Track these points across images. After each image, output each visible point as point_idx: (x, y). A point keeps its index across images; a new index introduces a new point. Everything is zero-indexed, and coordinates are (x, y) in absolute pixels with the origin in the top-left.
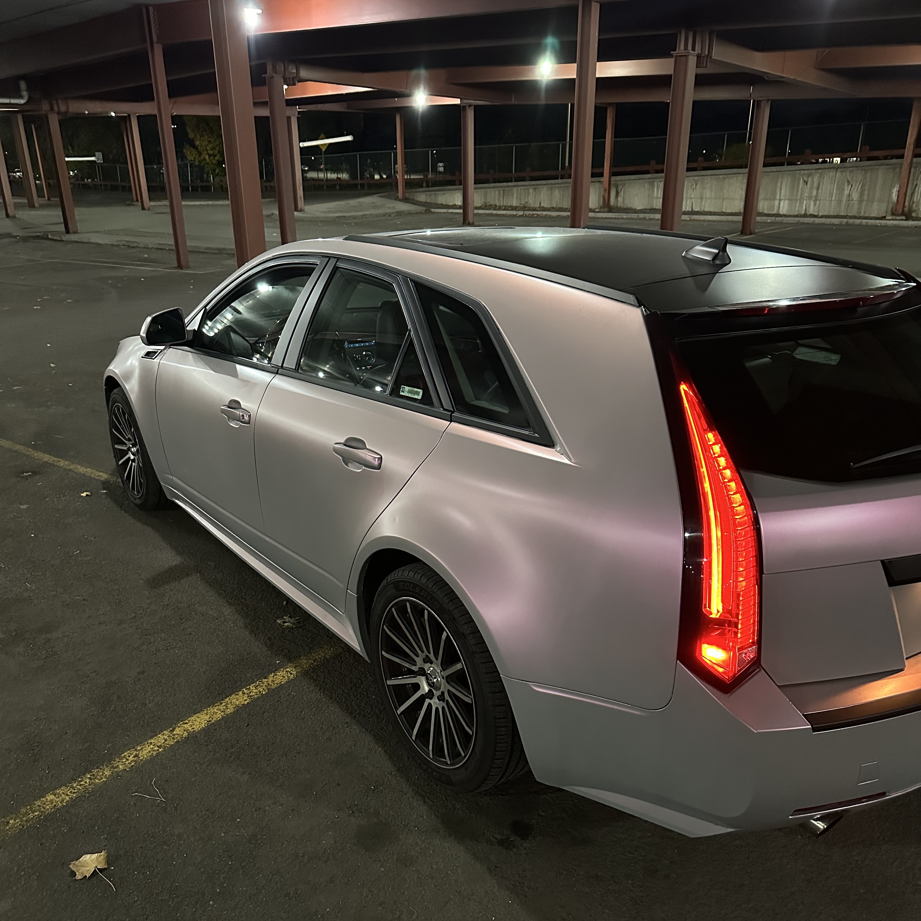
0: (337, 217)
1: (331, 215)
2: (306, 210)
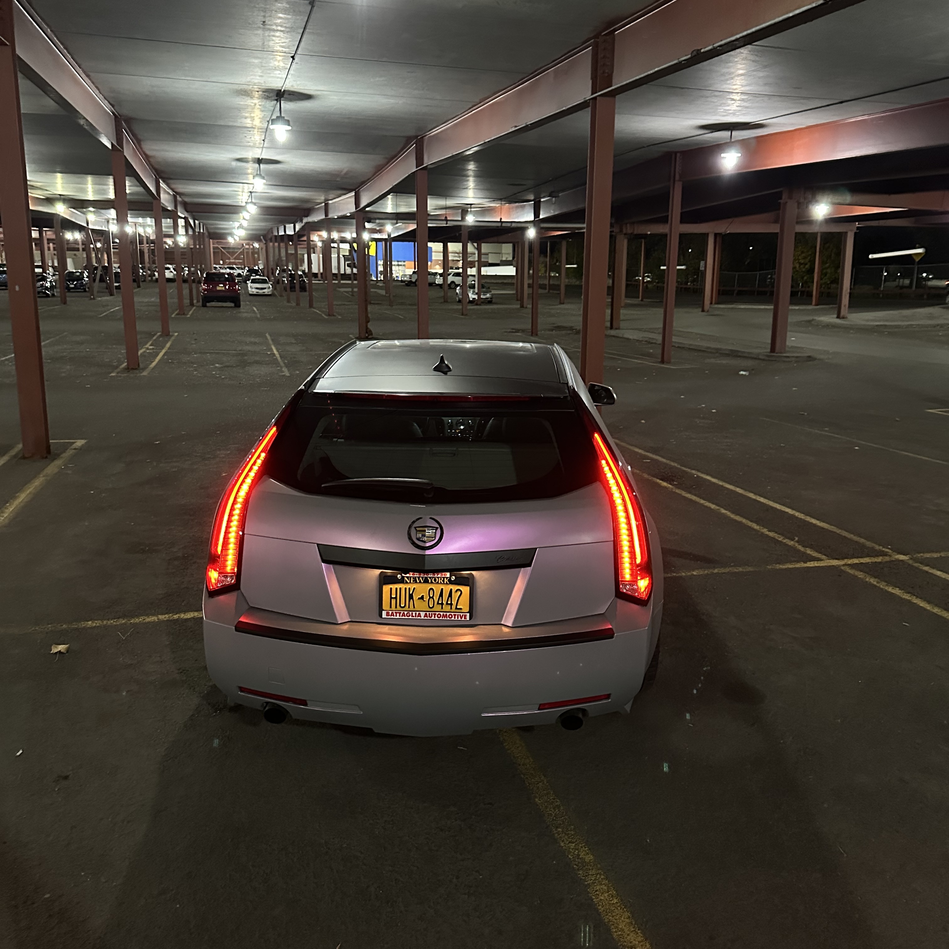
0: (877, 326)
1: (872, 323)
2: (849, 317)
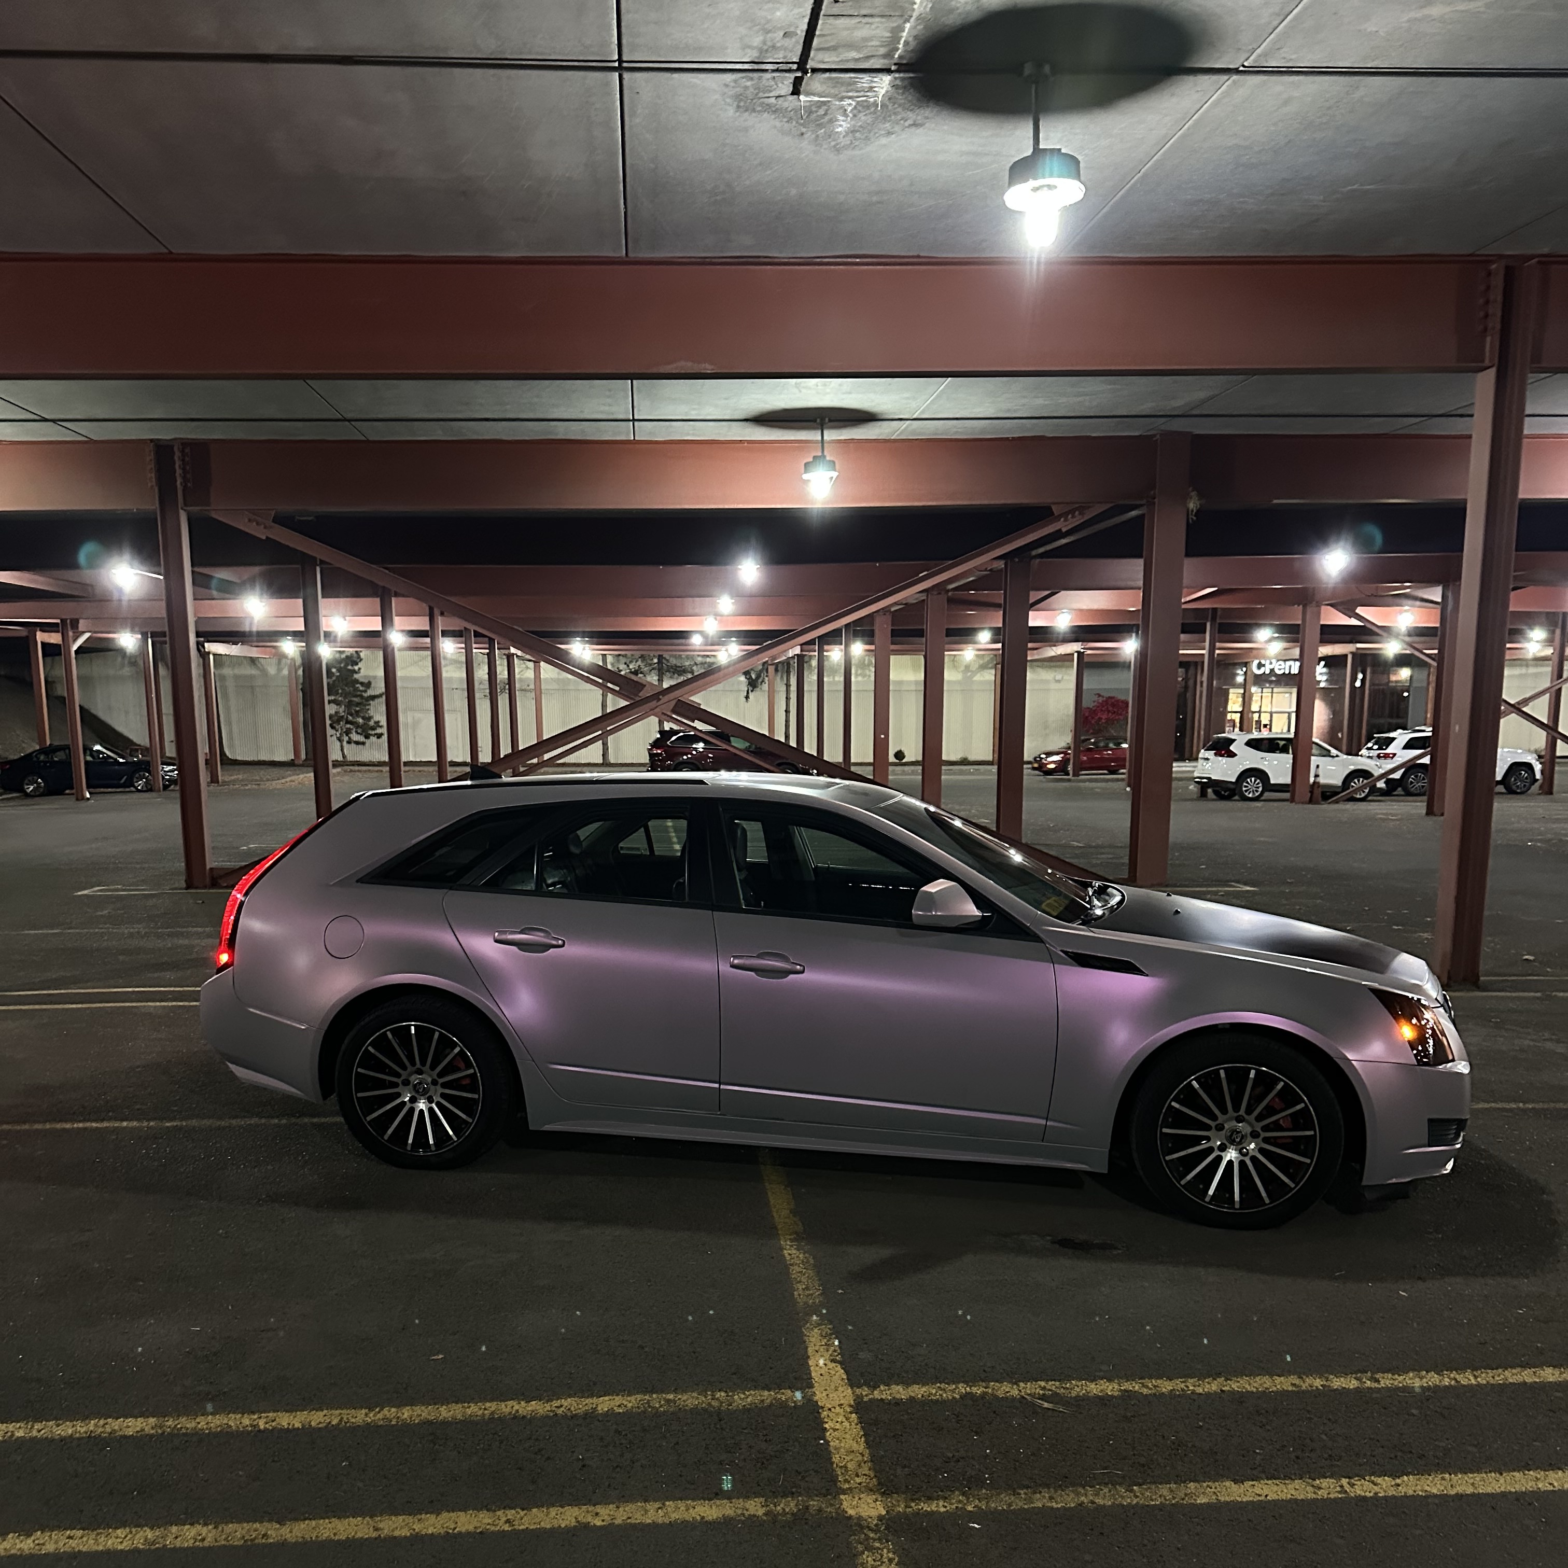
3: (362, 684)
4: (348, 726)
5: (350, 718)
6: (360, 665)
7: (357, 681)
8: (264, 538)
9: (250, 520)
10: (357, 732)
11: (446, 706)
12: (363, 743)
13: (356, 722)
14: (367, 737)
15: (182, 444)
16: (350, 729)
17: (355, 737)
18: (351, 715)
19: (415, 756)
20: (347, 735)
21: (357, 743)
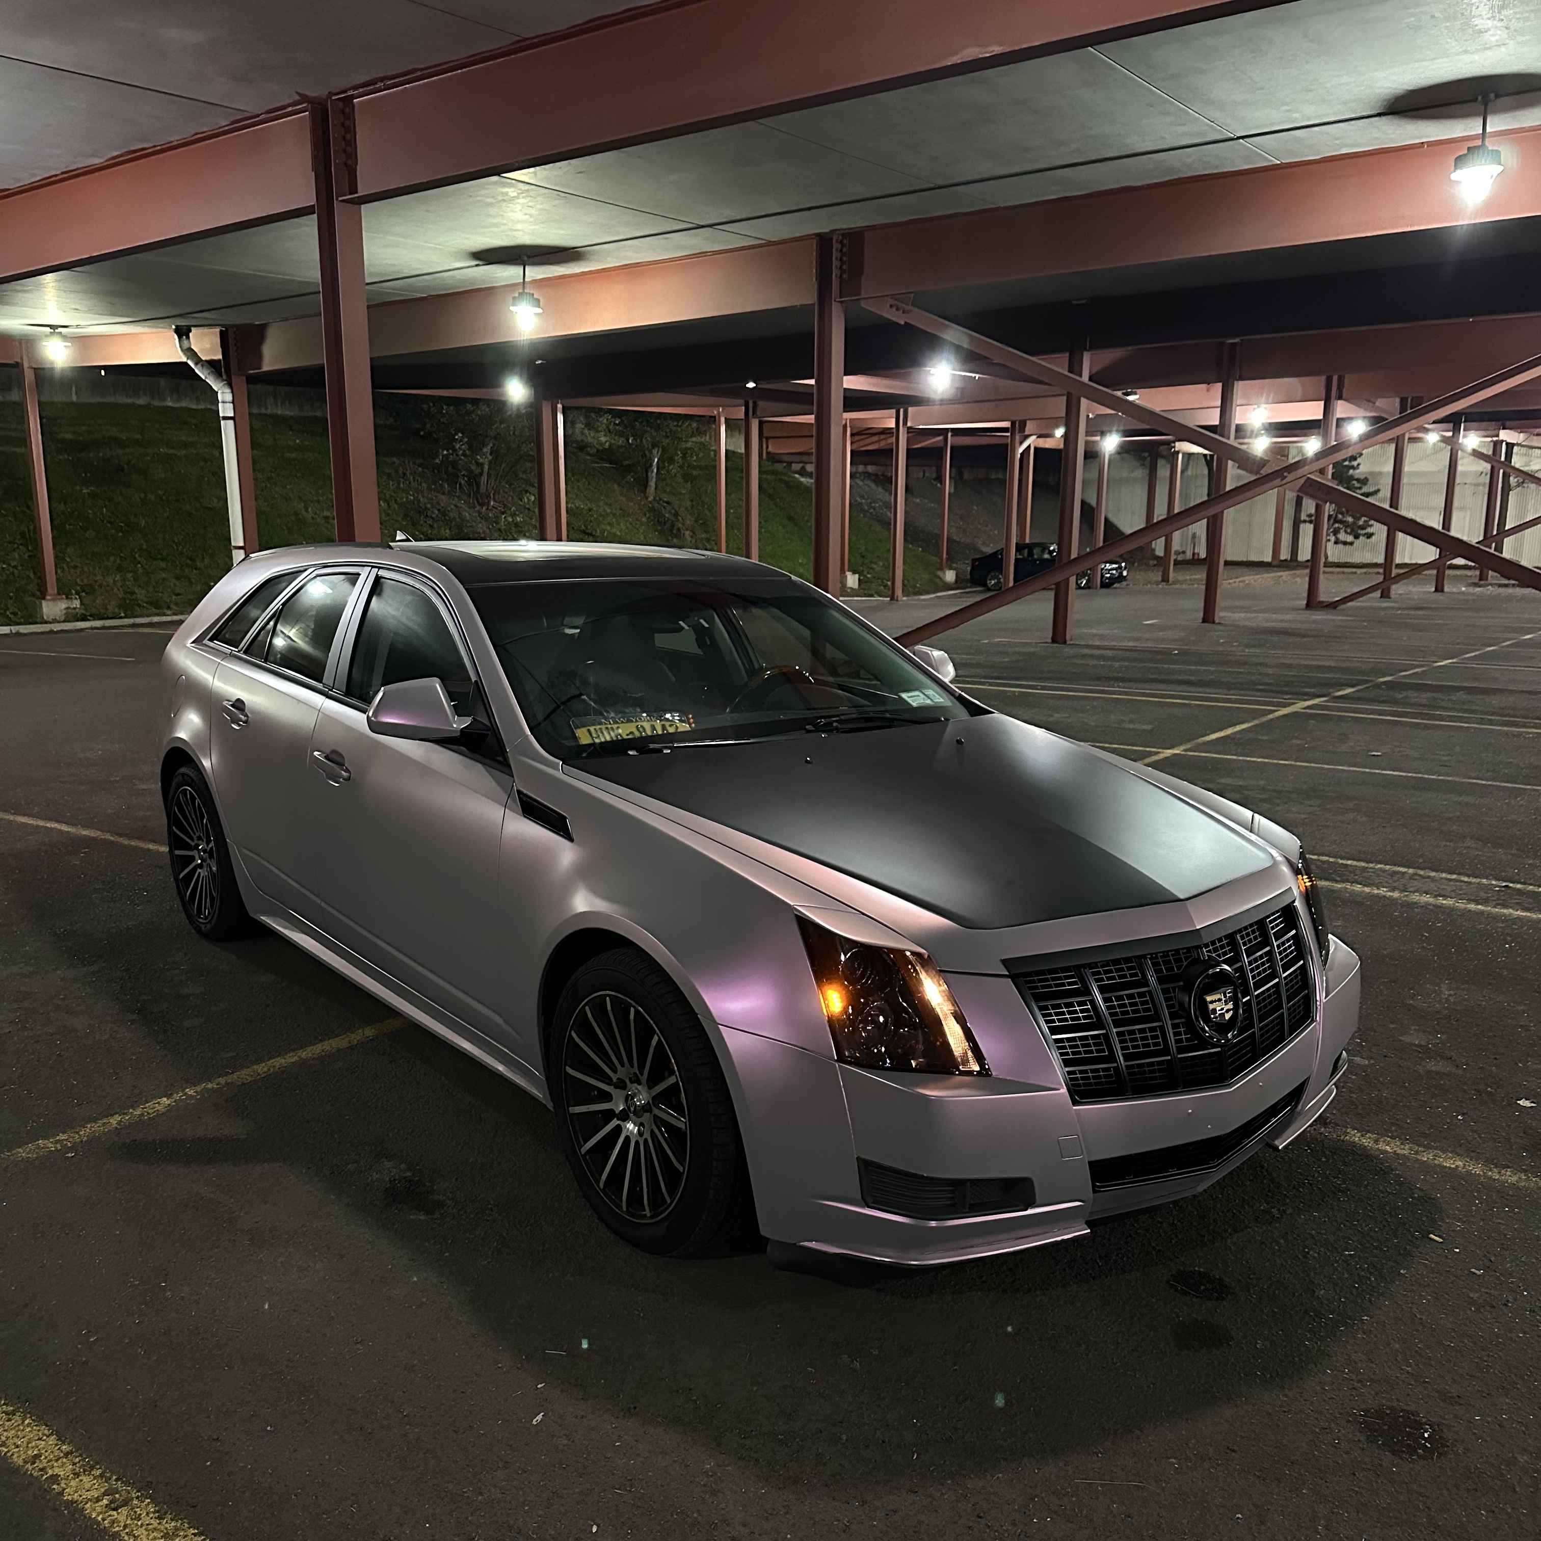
3: (1358, 480)
4: (1337, 525)
5: (1340, 516)
6: (1359, 460)
7: (1352, 478)
8: (902, 323)
9: (891, 306)
10: (1346, 532)
11: (1456, 504)
12: (1351, 544)
13: (1345, 521)
14: (1357, 537)
15: (843, 235)
16: (1339, 529)
17: (1342, 536)
18: (1342, 513)
19: (1411, 559)
20: (1335, 535)
21: (1345, 543)
